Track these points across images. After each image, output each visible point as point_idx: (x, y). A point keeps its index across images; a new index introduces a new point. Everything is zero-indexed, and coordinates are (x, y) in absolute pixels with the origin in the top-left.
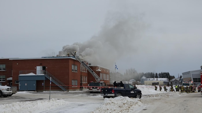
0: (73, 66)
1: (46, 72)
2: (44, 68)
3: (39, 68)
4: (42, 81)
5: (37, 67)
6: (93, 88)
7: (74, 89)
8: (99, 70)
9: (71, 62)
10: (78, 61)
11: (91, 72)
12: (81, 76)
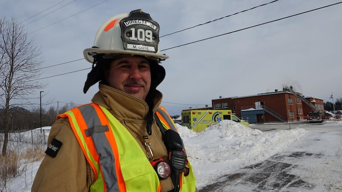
0: (289, 99)
1: (265, 106)
2: (262, 103)
3: (258, 104)
4: (262, 115)
5: (256, 103)
6: (313, 118)
7: (292, 120)
8: (314, 101)
9: (286, 96)
10: (293, 95)
11: (307, 104)
12: (297, 108)
